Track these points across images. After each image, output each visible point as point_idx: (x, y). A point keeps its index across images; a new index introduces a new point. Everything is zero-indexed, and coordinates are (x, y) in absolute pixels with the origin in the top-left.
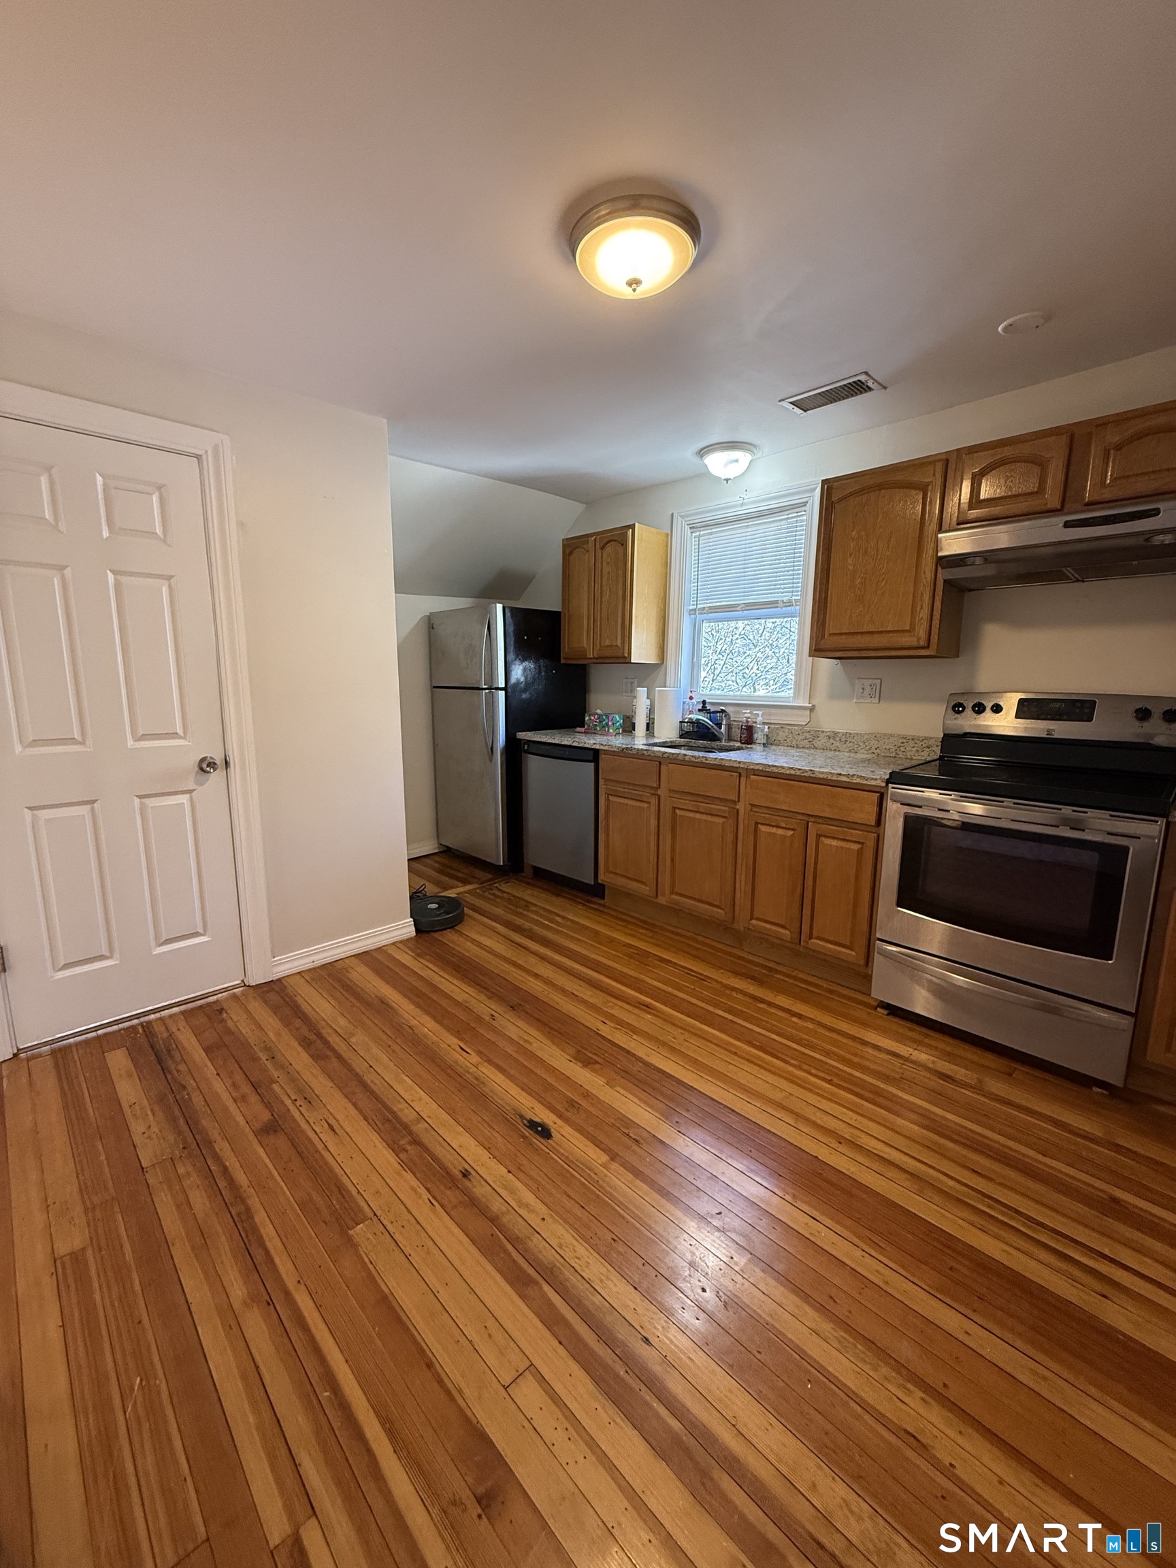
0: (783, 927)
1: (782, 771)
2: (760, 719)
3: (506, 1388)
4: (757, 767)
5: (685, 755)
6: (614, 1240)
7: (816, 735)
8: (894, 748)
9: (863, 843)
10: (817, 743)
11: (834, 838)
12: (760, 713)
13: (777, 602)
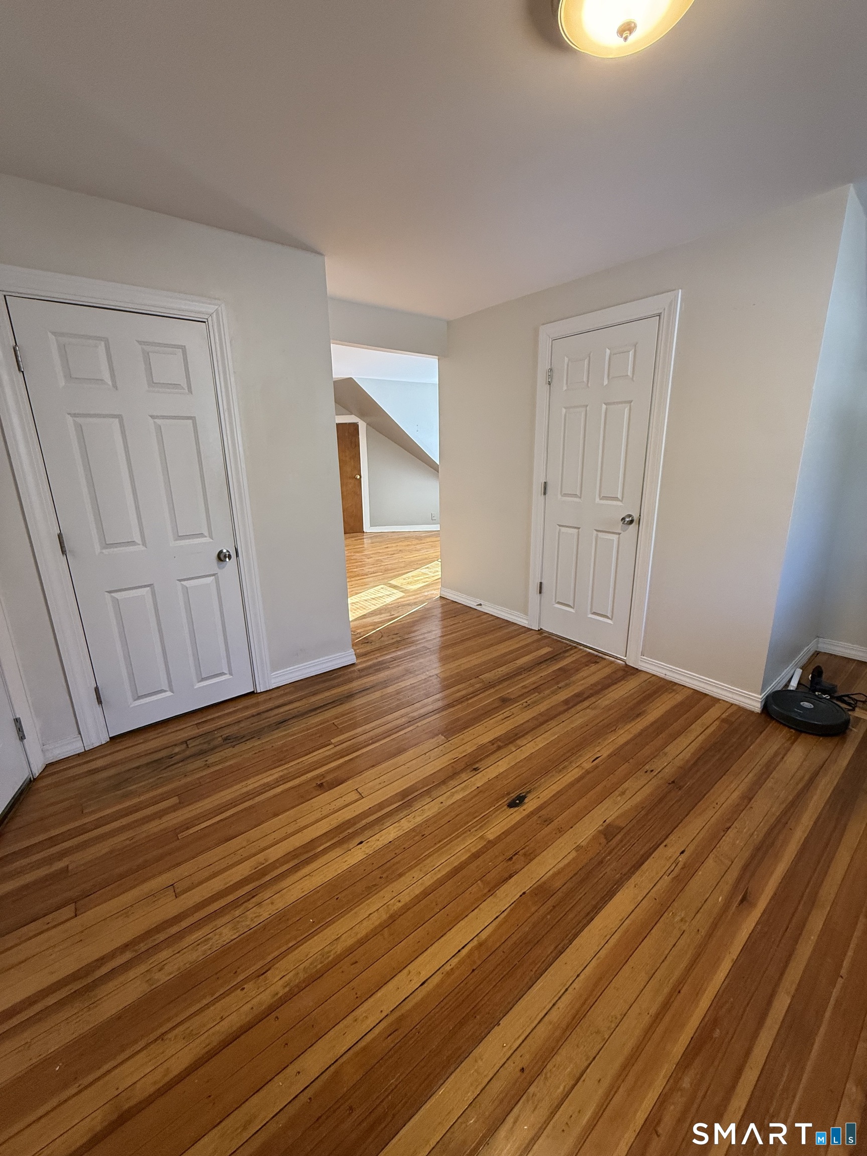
3: (356, 790)
6: (423, 835)
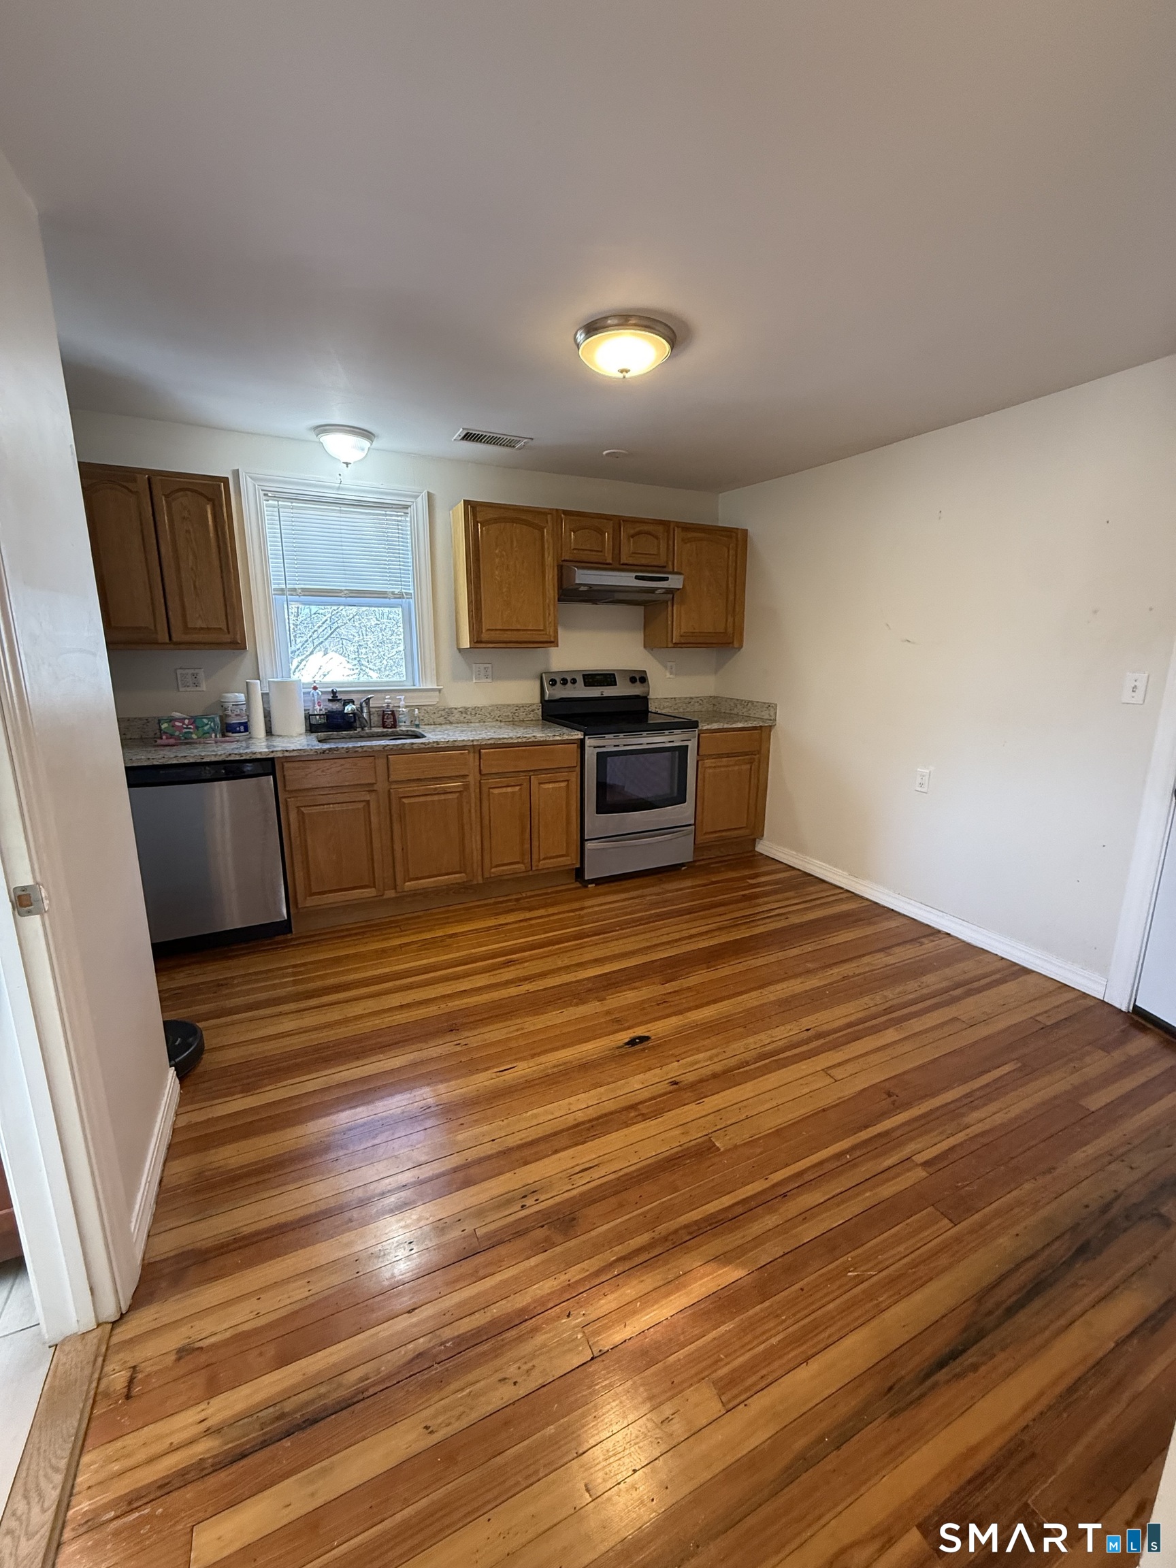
0: (517, 863)
1: (512, 741)
2: (402, 703)
4: (489, 742)
5: (412, 744)
7: (450, 711)
8: (511, 715)
9: (568, 781)
10: (452, 719)
11: (549, 783)
12: (403, 697)
13: (385, 593)
